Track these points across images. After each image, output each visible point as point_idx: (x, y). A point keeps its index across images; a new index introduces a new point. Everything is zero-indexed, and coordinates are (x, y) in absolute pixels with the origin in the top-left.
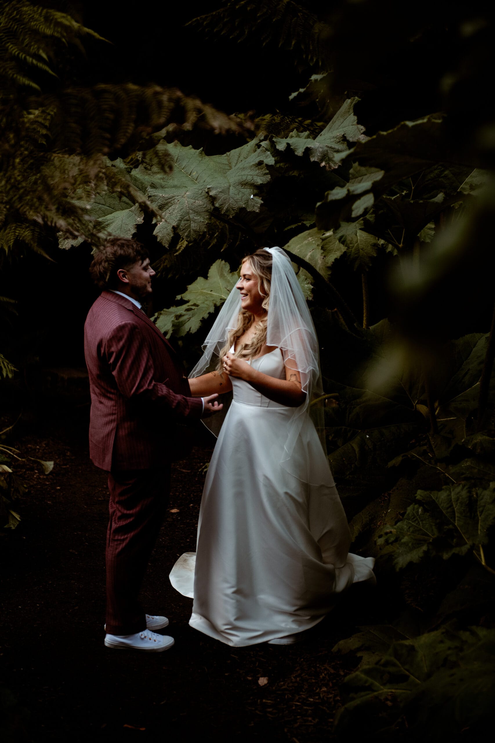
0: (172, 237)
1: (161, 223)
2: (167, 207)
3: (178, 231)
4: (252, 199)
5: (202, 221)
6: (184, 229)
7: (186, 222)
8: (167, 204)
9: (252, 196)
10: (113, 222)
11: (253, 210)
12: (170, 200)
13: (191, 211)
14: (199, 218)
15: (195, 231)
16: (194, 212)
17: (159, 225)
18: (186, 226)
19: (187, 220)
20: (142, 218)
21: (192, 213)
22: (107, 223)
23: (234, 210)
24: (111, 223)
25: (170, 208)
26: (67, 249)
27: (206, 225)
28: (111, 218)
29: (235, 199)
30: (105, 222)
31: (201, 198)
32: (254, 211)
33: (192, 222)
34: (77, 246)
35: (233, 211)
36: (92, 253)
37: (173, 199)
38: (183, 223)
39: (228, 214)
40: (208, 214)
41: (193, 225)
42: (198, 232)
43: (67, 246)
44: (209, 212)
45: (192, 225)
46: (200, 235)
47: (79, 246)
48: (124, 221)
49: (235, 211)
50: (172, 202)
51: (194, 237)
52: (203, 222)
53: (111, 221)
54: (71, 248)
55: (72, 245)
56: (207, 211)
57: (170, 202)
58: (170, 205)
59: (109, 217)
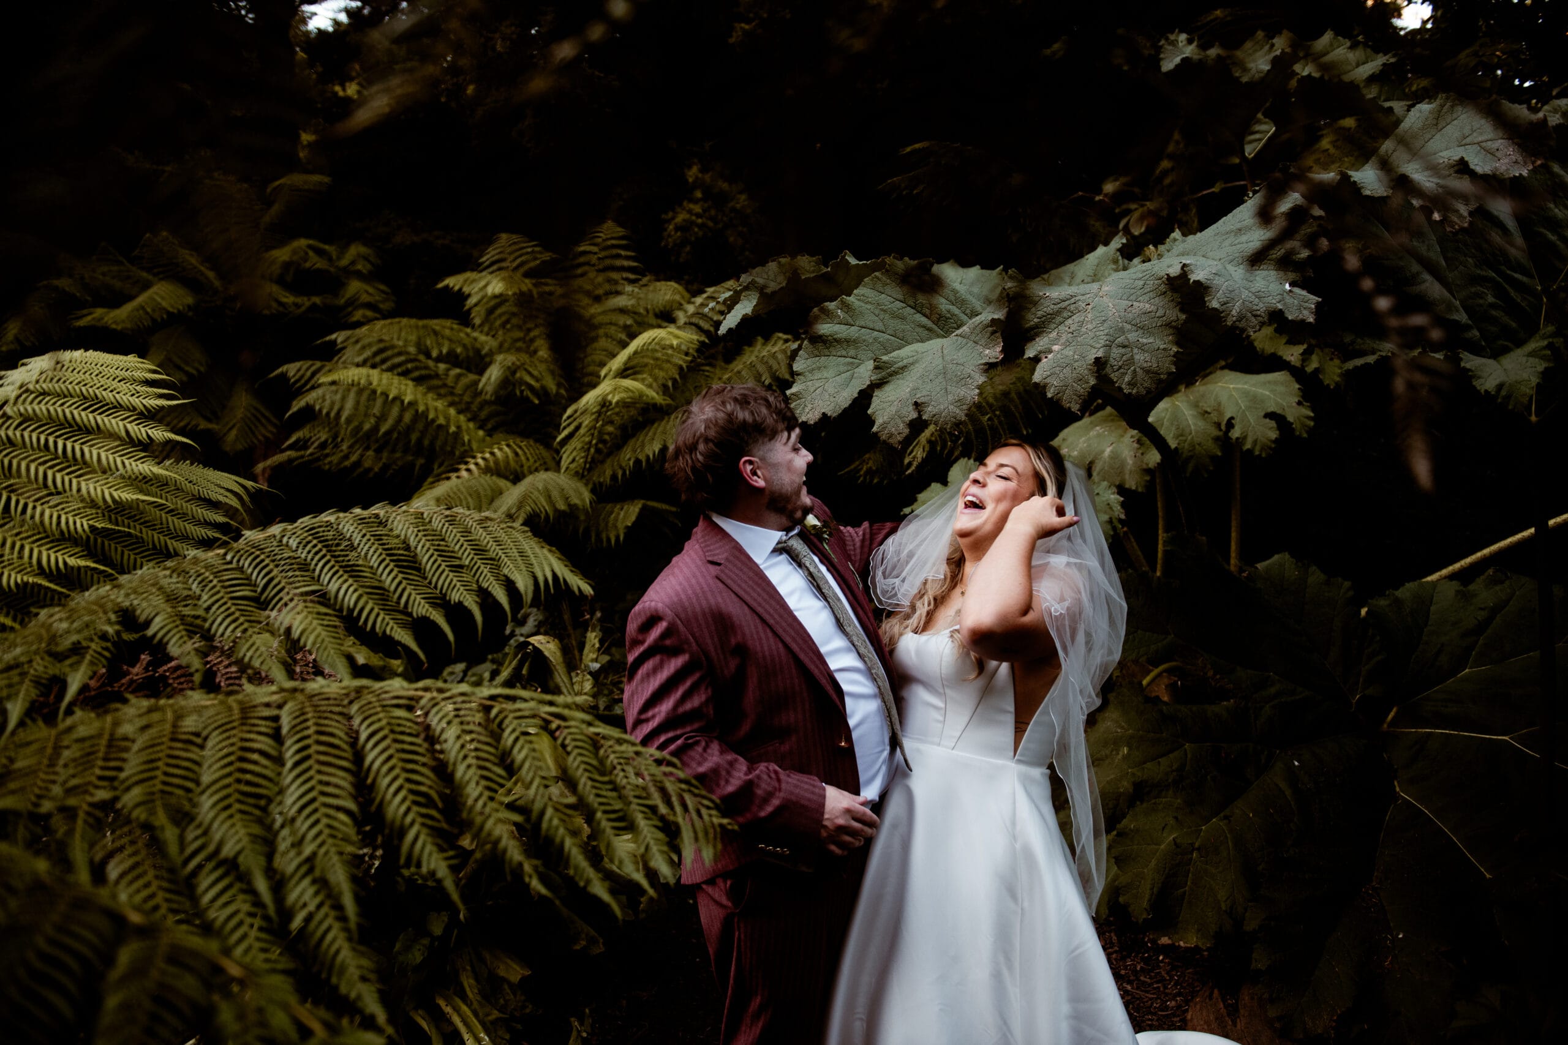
0: (1093, 387)
1: (1050, 356)
2: (1059, 319)
3: (1108, 370)
4: (1290, 291)
5: (1162, 347)
6: (1120, 367)
7: (1122, 350)
8: (1059, 312)
9: (1287, 287)
10: (916, 361)
11: (1301, 317)
12: (1067, 303)
13: (1128, 327)
14: (1151, 340)
15: (1147, 371)
16: (1135, 328)
17: (1045, 360)
18: (1124, 358)
19: (1124, 347)
20: (999, 349)
21: (1130, 331)
22: (900, 364)
23: (1255, 316)
24: (912, 364)
25: (1070, 321)
26: (812, 422)
27: (1174, 356)
28: (910, 354)
29: (1253, 290)
30: (895, 363)
31: (1146, 297)
32: (1303, 321)
33: (1136, 350)
34: (835, 415)
35: (1253, 319)
36: (875, 429)
37: (1073, 301)
38: (1116, 352)
39: (1242, 325)
40: (1171, 331)
41: (1140, 357)
42: (1156, 373)
43: (810, 416)
44: (1175, 328)
45: (1137, 357)
46: (1160, 381)
47: (840, 415)
48: (948, 358)
49: (1260, 319)
50: (1072, 307)
51: (1146, 385)
52: (1164, 349)
53: (911, 360)
54: (820, 420)
55: (824, 414)
56: (1168, 325)
57: (1065, 308)
58: (1065, 314)
59: (906, 352)
